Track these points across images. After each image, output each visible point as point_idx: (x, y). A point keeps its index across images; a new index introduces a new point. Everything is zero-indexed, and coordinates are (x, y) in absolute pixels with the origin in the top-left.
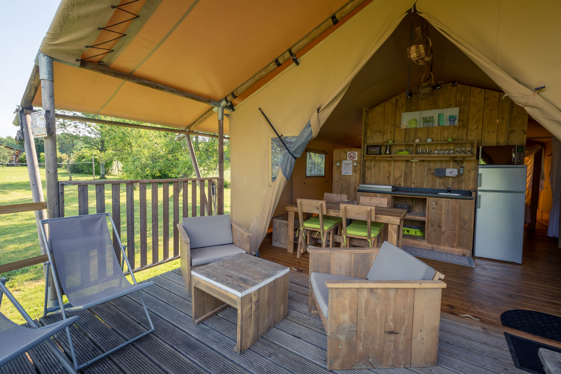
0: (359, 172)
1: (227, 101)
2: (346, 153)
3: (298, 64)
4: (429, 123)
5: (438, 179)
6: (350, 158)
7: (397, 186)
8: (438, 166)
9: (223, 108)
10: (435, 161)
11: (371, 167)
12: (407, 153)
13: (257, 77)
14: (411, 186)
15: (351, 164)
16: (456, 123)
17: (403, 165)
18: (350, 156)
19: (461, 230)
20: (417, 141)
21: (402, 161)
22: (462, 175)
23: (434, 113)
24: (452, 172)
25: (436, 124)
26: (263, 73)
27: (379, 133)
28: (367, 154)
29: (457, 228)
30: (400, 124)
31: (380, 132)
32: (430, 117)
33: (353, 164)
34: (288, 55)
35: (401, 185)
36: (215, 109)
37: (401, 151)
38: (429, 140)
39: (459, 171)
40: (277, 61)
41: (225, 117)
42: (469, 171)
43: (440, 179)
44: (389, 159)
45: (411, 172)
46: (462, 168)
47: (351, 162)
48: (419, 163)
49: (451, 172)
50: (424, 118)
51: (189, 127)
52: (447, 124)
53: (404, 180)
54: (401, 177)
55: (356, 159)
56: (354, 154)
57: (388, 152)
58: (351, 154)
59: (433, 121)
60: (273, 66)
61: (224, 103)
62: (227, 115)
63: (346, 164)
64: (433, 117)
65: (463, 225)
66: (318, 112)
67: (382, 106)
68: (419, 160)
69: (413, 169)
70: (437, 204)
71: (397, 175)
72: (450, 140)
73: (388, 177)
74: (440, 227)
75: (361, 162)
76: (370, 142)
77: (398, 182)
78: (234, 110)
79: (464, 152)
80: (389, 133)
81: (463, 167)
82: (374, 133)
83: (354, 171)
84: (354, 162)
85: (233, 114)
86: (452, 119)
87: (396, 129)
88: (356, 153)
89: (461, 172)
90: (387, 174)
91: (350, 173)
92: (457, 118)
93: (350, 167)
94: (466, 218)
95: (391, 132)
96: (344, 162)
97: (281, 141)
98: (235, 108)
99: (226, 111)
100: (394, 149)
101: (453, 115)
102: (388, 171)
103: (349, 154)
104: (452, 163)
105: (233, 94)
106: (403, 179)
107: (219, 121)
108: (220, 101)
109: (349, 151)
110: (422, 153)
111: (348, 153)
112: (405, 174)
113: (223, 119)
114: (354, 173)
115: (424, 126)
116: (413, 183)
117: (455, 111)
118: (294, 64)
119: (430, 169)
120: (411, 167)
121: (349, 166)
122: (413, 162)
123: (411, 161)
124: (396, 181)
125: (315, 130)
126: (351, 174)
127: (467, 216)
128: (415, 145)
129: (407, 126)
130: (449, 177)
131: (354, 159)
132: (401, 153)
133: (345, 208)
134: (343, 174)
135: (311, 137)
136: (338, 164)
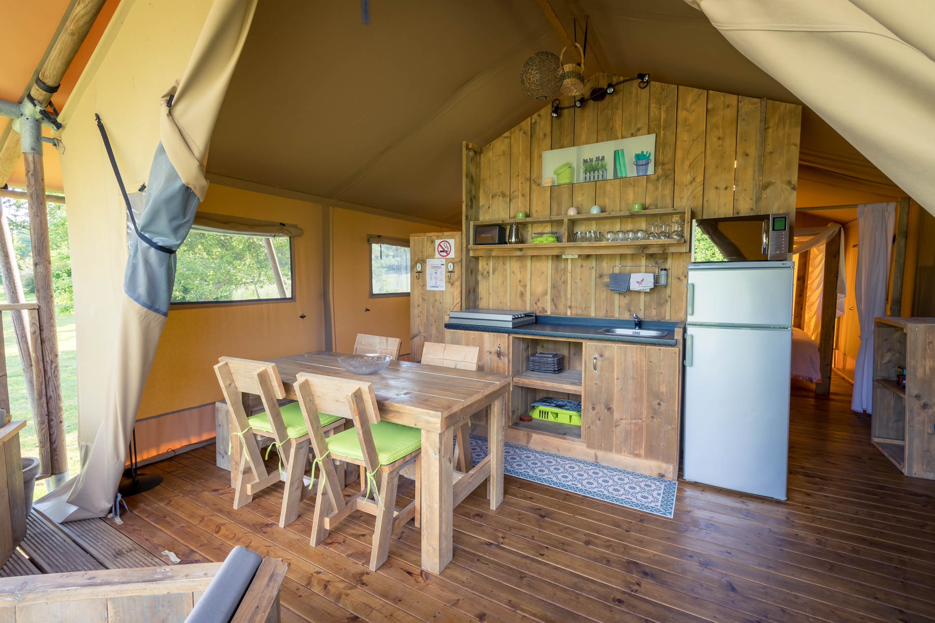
0: (458, 284)
1: (34, 102)
2: (433, 242)
4: (596, 172)
5: (617, 296)
6: (441, 253)
7: (538, 314)
8: (617, 267)
9: (34, 121)
10: (612, 257)
11: (488, 273)
12: (552, 239)
14: (566, 313)
15: (444, 267)
16: (651, 170)
17: (548, 266)
18: (440, 249)
19: (653, 417)
20: (572, 212)
21: (547, 256)
22: (666, 286)
23: (604, 150)
24: (642, 281)
25: (610, 175)
27: (501, 198)
28: (475, 243)
29: (645, 412)
30: (540, 176)
31: (504, 195)
32: (598, 159)
33: (447, 267)
35: (546, 312)
37: (541, 234)
38: (595, 211)
39: (656, 280)
41: (44, 146)
42: (679, 278)
43: (622, 297)
44: (519, 253)
45: (565, 282)
46: (663, 272)
47: (444, 263)
48: (579, 262)
49: (640, 280)
50: (585, 161)
52: (630, 171)
53: (553, 300)
54: (546, 294)
55: (452, 255)
56: (448, 245)
57: (513, 240)
58: (442, 244)
59: (604, 168)
61: (29, 108)
62: (49, 140)
63: (434, 267)
64: (603, 158)
65: (657, 407)
66: (169, 104)
67: (507, 137)
68: (579, 256)
69: (569, 275)
70: (601, 356)
71: (539, 290)
72: (637, 208)
73: (522, 294)
74: (609, 409)
75: (461, 261)
76: (485, 218)
77: (540, 305)
78: (59, 125)
79: (665, 236)
80: (520, 196)
81: (665, 270)
82: (492, 197)
83: (450, 282)
84: (448, 261)
86: (641, 160)
87: (534, 187)
88: (452, 242)
89: (663, 281)
90: (520, 288)
91: (442, 286)
92: (652, 158)
93: (442, 274)
94: (663, 389)
95: (523, 195)
96: (430, 262)
98: (60, 120)
99: (48, 130)
100: (530, 232)
101: (642, 152)
102: (520, 281)
103: (439, 245)
104: (643, 262)
105: (38, 81)
106: (548, 297)
108: (20, 102)
109: (438, 237)
110: (584, 239)
111: (437, 242)
112: (554, 287)
113: (38, 150)
114: (449, 285)
115: (586, 177)
116: (570, 307)
117: (645, 144)
119: (601, 276)
120: (565, 270)
121: (439, 271)
122: (567, 259)
123: (564, 257)
124: (536, 303)
126: (444, 289)
127: (667, 383)
128: (566, 221)
129: (553, 182)
130: (639, 292)
131: (448, 254)
132: (540, 239)
133: (305, 386)
134: (428, 288)
135: (177, 185)
136: (419, 267)
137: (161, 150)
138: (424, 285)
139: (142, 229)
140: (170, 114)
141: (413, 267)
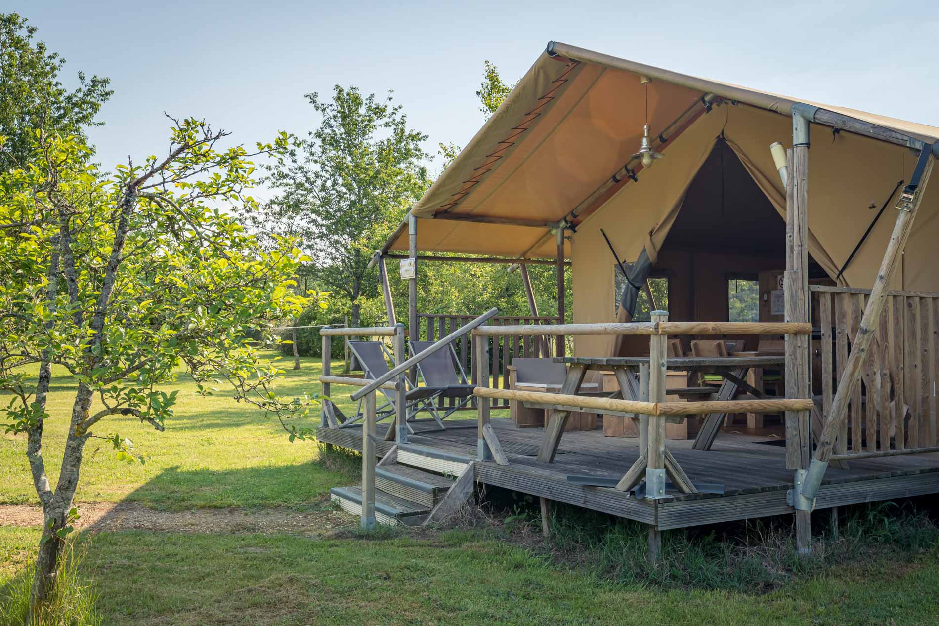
1: (566, 222)
2: (775, 277)
3: (636, 180)
9: (563, 230)
13: (596, 195)
18: (781, 282)
26: (603, 190)
34: (624, 172)
36: (554, 232)
40: (614, 177)
41: (566, 240)
51: (524, 254)
58: (782, 279)
60: (611, 183)
61: (563, 224)
62: (569, 238)
63: (777, 297)
66: (651, 235)
78: (575, 231)
85: (575, 236)
96: (773, 293)
97: (622, 267)
98: (576, 229)
105: (572, 213)
107: (558, 246)
108: (559, 222)
109: (780, 274)
111: (779, 277)
113: (562, 243)
118: (632, 180)
121: (780, 299)
125: (652, 256)
133: (695, 345)
134: (773, 313)
135: (648, 262)
136: (765, 297)
137: (645, 250)
138: (770, 311)
139: (632, 280)
140: (651, 239)
141: (761, 298)
